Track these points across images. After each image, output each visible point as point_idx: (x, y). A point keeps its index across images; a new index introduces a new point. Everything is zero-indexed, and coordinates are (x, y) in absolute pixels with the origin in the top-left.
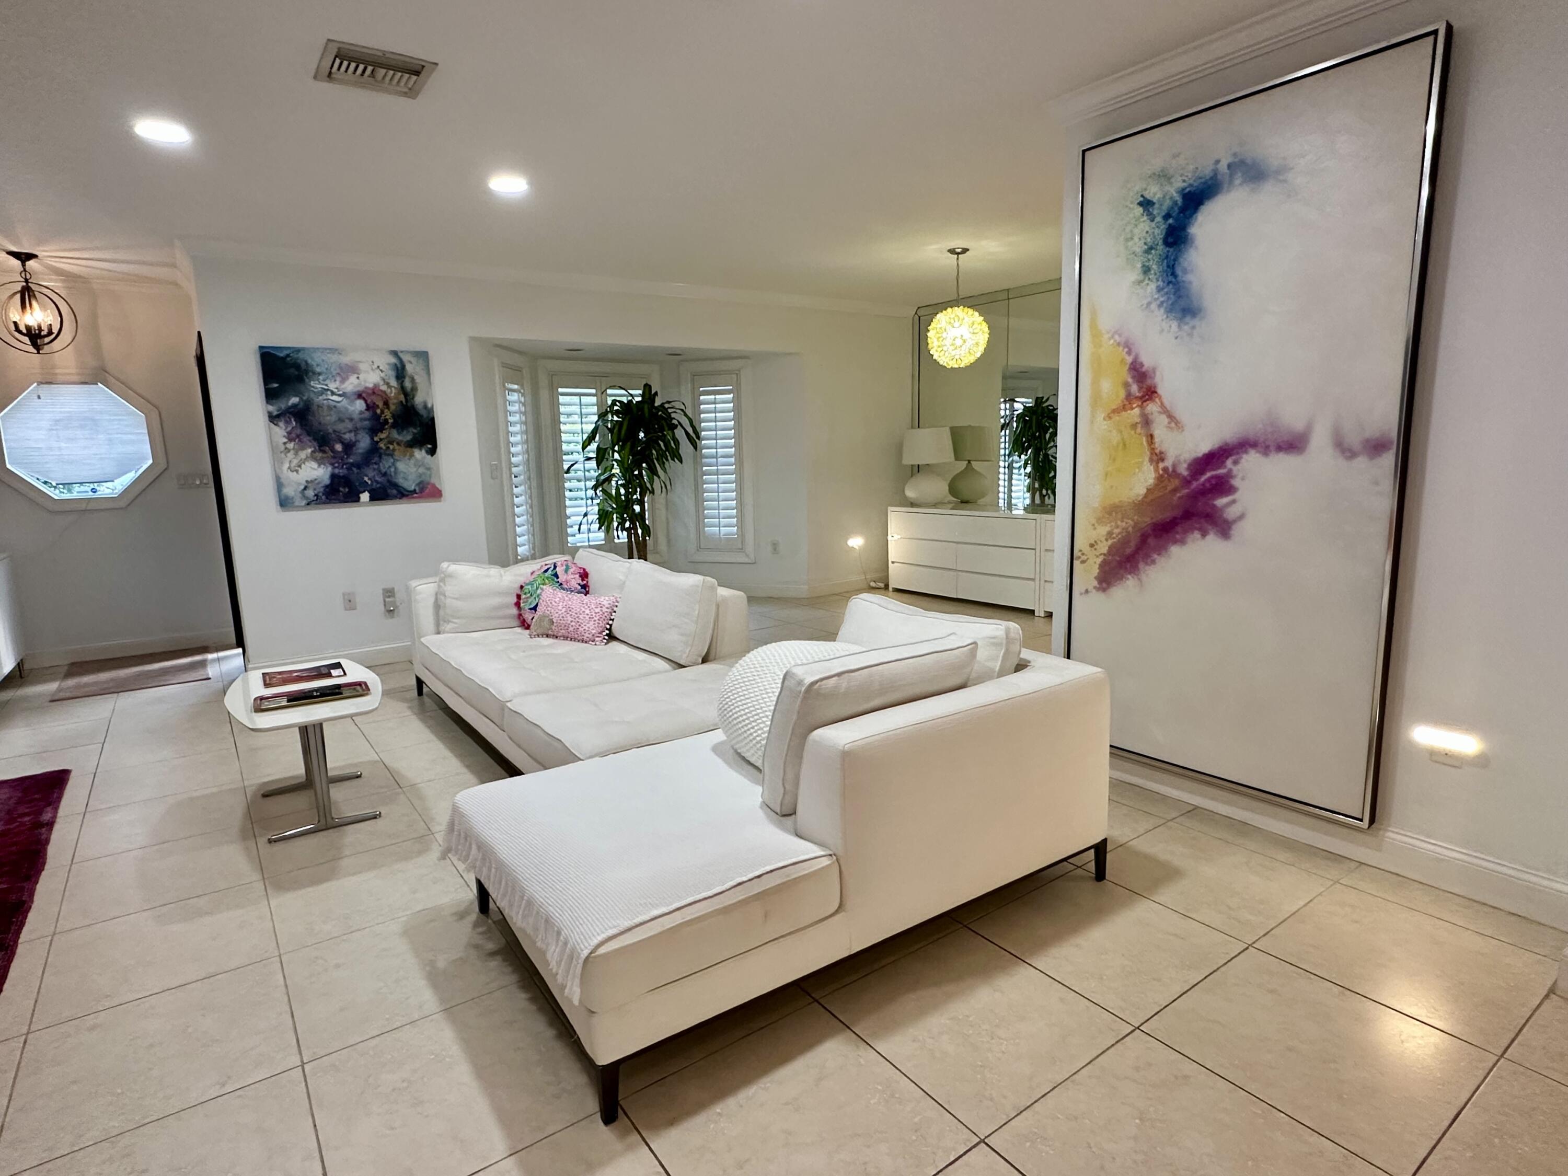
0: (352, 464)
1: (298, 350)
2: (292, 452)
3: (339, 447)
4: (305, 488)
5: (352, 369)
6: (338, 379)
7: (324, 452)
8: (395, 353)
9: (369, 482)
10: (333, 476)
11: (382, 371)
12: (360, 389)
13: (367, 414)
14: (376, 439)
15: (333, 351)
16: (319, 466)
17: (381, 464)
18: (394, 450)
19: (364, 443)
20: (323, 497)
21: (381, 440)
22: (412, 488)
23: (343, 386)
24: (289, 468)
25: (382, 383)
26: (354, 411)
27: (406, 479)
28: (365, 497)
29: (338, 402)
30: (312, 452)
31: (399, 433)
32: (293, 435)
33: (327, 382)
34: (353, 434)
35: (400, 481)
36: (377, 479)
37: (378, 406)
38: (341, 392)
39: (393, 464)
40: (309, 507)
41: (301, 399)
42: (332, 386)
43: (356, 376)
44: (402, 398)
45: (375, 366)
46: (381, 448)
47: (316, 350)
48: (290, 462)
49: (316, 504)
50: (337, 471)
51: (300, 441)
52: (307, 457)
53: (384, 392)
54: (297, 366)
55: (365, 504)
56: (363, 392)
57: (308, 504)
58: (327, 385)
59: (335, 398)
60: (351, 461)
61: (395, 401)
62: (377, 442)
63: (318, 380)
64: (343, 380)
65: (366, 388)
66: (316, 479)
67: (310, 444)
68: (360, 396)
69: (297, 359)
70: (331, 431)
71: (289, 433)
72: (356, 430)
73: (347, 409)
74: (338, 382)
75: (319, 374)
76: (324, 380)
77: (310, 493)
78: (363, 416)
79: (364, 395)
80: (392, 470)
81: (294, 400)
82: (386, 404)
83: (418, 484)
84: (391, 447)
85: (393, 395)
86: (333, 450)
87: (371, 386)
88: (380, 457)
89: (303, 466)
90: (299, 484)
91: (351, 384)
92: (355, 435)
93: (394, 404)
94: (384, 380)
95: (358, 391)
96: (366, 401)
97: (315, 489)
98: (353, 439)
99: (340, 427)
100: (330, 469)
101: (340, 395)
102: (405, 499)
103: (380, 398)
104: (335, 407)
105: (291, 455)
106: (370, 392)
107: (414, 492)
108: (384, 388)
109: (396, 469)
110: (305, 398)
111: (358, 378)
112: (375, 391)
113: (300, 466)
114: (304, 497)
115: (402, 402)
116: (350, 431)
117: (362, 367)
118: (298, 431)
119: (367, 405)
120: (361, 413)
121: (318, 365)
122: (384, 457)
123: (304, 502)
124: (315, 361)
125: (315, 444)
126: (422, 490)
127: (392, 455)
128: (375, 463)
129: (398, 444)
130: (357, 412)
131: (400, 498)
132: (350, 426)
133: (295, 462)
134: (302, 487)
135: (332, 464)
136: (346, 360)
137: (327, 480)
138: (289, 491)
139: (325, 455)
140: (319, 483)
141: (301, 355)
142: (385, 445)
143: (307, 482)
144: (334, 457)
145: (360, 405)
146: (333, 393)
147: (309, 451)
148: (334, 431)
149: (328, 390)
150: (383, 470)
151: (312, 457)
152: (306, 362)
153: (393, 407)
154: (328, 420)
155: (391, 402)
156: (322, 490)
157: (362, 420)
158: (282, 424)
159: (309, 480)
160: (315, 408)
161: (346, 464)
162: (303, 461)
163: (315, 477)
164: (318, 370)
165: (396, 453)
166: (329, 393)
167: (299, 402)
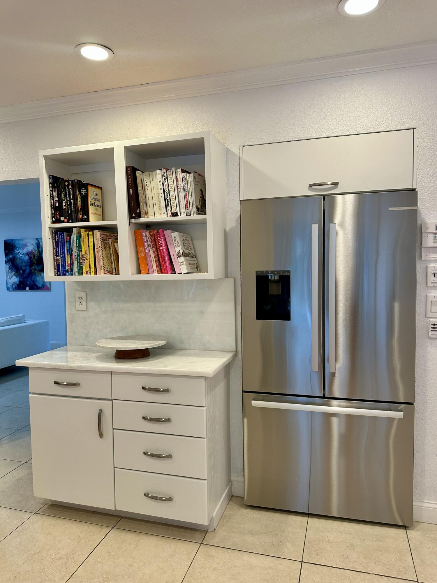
0: (24, 278)
1: (12, 240)
2: (10, 273)
3: (21, 272)
4: (13, 285)
5: (25, 245)
6: (22, 249)
7: (17, 273)
8: (37, 239)
9: (29, 284)
10: (20, 281)
11: (33, 245)
12: (27, 252)
13: (29, 260)
14: (31, 269)
15: (21, 240)
16: (16, 278)
17: (32, 278)
18: (36, 272)
19: (28, 271)
20: (17, 288)
21: (33, 269)
22: (41, 286)
23: (23, 251)
24: (9, 278)
25: (33, 249)
26: (25, 259)
27: (39, 283)
28: (27, 288)
29: (22, 256)
30: (15, 273)
31: (38, 267)
32: (10, 268)
33: (19, 250)
34: (25, 267)
35: (38, 284)
36: (31, 282)
37: (32, 257)
38: (22, 253)
39: (36, 277)
40: (13, 291)
41: (13, 256)
42: (20, 251)
43: (26, 248)
44: (39, 255)
45: (32, 244)
46: (32, 272)
47: (17, 240)
48: (9, 276)
49: (15, 290)
50: (21, 279)
51: (12, 269)
52: (13, 275)
53: (34, 253)
54: (12, 245)
55: (27, 291)
56: (28, 253)
57: (13, 290)
58: (19, 251)
59: (21, 255)
60: (24, 276)
61: (37, 256)
62: (31, 270)
63: (17, 249)
64: (23, 250)
65: (29, 251)
66: (15, 282)
67: (14, 270)
68: (27, 254)
69: (12, 243)
70: (19, 266)
71: (9, 267)
72: (26, 266)
73: (24, 259)
74: (22, 250)
75: (17, 247)
76: (18, 249)
77: (14, 286)
78: (28, 261)
79: (28, 254)
80: (35, 280)
81: (11, 256)
82: (34, 256)
83: (42, 285)
84: (35, 272)
85: (36, 253)
86: (20, 272)
87: (30, 251)
88: (32, 275)
89: (12, 277)
90: (11, 283)
91: (25, 251)
92: (26, 267)
93: (36, 257)
94: (34, 248)
95: (27, 253)
96: (29, 256)
97: (15, 285)
98: (25, 269)
99: (22, 265)
100: (19, 278)
101: (22, 254)
102: (38, 290)
103: (32, 255)
104: (21, 258)
105: (10, 274)
106: (30, 253)
107: (41, 288)
108: (34, 251)
109: (36, 279)
110: (14, 256)
111: (27, 248)
112: (31, 253)
113: (11, 278)
114: (13, 288)
115: (38, 256)
116: (24, 266)
117: (28, 244)
118: (12, 266)
119: (29, 257)
120: (28, 260)
121: (17, 245)
122: (33, 275)
123: (12, 289)
124: (17, 243)
125: (16, 270)
126: (43, 287)
127: (35, 274)
128: (31, 277)
129: (37, 271)
130: (26, 260)
131: (37, 290)
132: (24, 264)
133: (11, 276)
134: (12, 284)
135: (19, 277)
136: (24, 242)
137: (18, 283)
138: (9, 286)
139: (18, 274)
140: (16, 283)
141: (13, 242)
142: (34, 271)
143: (13, 283)
144: (20, 275)
145: (27, 257)
146: (21, 254)
147: (14, 272)
148: (20, 266)
149: (19, 253)
150: (33, 280)
151: (15, 275)
152: (14, 244)
153: (36, 258)
154: (19, 262)
155: (36, 256)
156: (17, 286)
157: (28, 262)
158: (8, 264)
159: (14, 282)
160: (16, 259)
161: (23, 277)
162: (12, 276)
163: (15, 281)
164: (17, 246)
165: (37, 274)
166: (20, 253)
167: (12, 257)
